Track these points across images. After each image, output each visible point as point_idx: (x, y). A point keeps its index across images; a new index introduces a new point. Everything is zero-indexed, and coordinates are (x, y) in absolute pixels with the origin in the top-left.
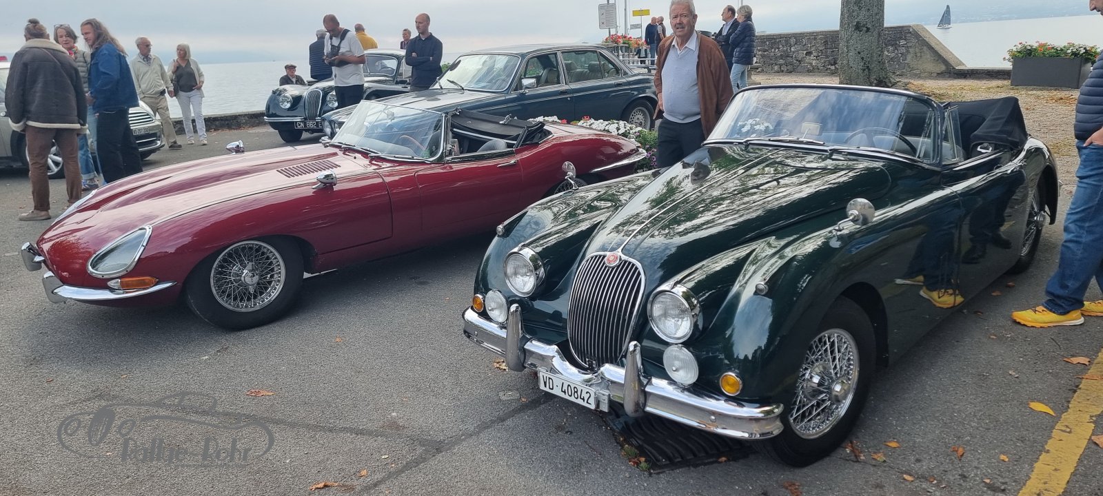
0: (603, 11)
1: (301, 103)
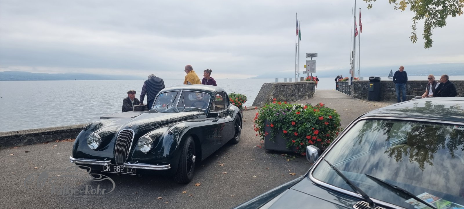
0: (309, 64)
1: (113, 140)
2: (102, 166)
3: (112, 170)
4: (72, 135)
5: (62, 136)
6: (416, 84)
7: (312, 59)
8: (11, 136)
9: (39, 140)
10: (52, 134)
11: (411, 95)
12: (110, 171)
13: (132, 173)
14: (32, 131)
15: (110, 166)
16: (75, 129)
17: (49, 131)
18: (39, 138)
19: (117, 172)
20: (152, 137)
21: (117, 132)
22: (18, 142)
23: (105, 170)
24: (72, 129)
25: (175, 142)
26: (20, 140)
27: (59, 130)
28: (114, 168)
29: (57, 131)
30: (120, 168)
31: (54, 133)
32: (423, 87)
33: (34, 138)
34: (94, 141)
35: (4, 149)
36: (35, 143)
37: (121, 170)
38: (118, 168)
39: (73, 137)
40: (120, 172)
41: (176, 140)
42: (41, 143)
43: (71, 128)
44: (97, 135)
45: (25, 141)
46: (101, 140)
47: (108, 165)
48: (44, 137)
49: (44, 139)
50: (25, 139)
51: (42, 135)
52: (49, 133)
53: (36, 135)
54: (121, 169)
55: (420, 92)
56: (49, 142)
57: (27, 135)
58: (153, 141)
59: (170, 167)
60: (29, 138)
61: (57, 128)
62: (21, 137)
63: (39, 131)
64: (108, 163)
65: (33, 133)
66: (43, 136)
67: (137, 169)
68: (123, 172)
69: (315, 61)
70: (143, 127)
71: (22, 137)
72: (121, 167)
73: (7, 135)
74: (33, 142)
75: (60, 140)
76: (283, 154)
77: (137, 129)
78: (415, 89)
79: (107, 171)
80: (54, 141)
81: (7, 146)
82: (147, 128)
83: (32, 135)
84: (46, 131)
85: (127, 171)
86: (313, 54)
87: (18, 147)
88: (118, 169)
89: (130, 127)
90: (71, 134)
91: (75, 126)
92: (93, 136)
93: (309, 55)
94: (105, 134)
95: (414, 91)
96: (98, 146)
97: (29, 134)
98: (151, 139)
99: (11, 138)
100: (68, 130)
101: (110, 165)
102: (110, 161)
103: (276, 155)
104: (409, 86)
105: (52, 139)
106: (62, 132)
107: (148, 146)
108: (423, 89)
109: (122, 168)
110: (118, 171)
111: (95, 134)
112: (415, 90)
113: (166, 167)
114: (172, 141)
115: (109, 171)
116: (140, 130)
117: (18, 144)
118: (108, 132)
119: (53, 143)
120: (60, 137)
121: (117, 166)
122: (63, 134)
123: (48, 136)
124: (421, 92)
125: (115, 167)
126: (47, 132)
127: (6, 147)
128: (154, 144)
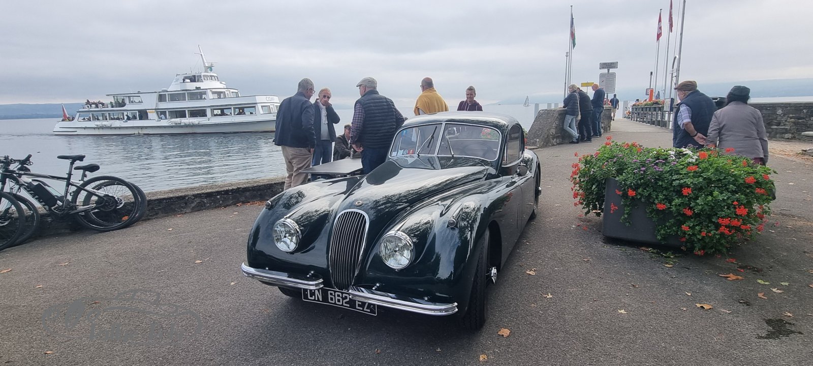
0: (604, 79)
2: (305, 290)
3: (325, 298)
4: (260, 195)
5: (246, 197)
6: (793, 108)
7: (608, 71)
8: (171, 198)
9: (213, 204)
10: (230, 193)
11: (782, 126)
12: (321, 300)
13: (369, 311)
14: (203, 189)
15: (320, 290)
16: (265, 185)
17: (227, 188)
18: (213, 200)
19: (335, 303)
20: (410, 232)
21: (332, 210)
22: (182, 207)
23: (311, 296)
24: (260, 186)
25: (465, 242)
26: (186, 204)
27: (240, 188)
28: (330, 296)
29: (238, 188)
30: (342, 297)
31: (235, 192)
32: (807, 112)
33: (205, 201)
34: (287, 235)
35: (163, 217)
36: (208, 208)
37: (344, 301)
38: (338, 296)
39: (262, 198)
40: (342, 305)
41: (466, 238)
42: (216, 208)
43: (259, 184)
44: (293, 221)
45: (193, 205)
46: (300, 232)
47: (316, 289)
48: (221, 197)
49: (221, 202)
50: (192, 202)
51: (218, 195)
52: (227, 192)
53: (209, 195)
54: (343, 299)
55: (800, 121)
56: (228, 205)
57: (196, 196)
58: (414, 243)
59: (457, 310)
60: (198, 200)
61: (239, 184)
62: (187, 198)
63: (213, 188)
64: (316, 285)
65: (203, 193)
66: (218, 197)
67: (378, 306)
68: (348, 305)
69: (614, 75)
70: (382, 204)
71: (189, 198)
72: (344, 295)
73: (166, 196)
74: (205, 206)
75: (244, 203)
76: (643, 248)
77: (372, 208)
78: (791, 115)
79: (315, 300)
80: (235, 204)
81: (167, 213)
82: (391, 207)
83: (202, 195)
84: (222, 189)
85: (357, 305)
86: (612, 63)
87: (182, 214)
88: (337, 298)
89: (360, 207)
90: (259, 193)
91: (265, 181)
92: (284, 225)
93: (604, 66)
94: (310, 217)
95: (789, 119)
96: (295, 245)
97: (198, 194)
98: (408, 238)
99: (172, 200)
100: (254, 187)
101: (321, 288)
102: (321, 280)
103: (630, 250)
104: (780, 111)
105: (232, 201)
106: (246, 190)
107: (402, 255)
108: (806, 117)
109: (346, 298)
110: (337, 303)
111: (288, 220)
112: (791, 118)
113: (446, 310)
114: (457, 240)
115: (318, 300)
116: (380, 211)
117: (183, 209)
118: (316, 211)
119: (235, 208)
120: (243, 199)
121: (335, 292)
122: (248, 194)
123: (225, 196)
124: (803, 120)
125: (331, 294)
126: (223, 191)
127: (166, 215)
128: (416, 249)
